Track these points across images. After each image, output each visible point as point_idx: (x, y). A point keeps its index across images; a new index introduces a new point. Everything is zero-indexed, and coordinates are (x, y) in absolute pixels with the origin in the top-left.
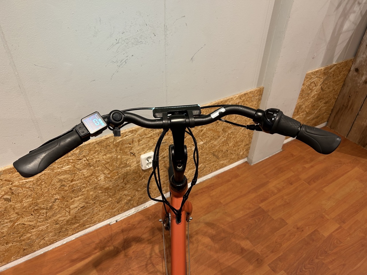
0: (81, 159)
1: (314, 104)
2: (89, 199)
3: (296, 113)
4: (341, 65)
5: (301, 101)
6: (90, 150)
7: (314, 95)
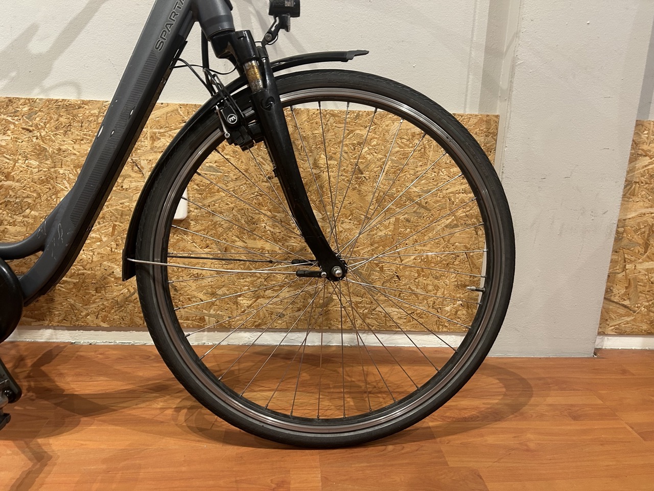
0: (30, 131)
3: (642, 251)
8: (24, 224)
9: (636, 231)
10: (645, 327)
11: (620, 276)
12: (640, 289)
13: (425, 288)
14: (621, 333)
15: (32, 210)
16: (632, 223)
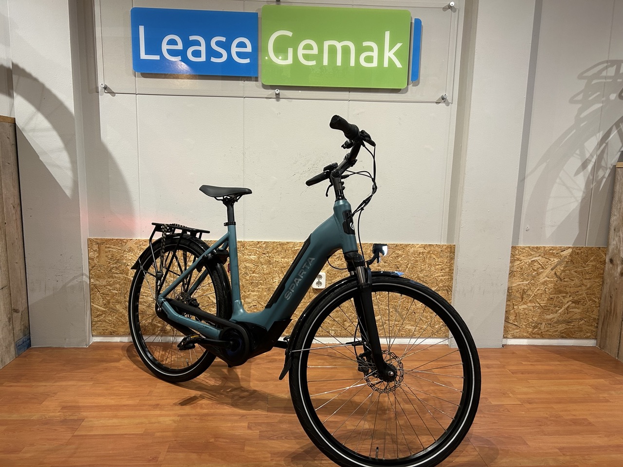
1: (551, 296)
2: (262, 299)
3: (521, 300)
4: (581, 250)
5: (522, 283)
6: (273, 248)
7: (545, 282)
8: (258, 291)
9: (517, 292)
10: (525, 335)
11: (512, 311)
12: (521, 317)
13: (426, 317)
14: (515, 337)
15: (262, 285)
16: (515, 288)
